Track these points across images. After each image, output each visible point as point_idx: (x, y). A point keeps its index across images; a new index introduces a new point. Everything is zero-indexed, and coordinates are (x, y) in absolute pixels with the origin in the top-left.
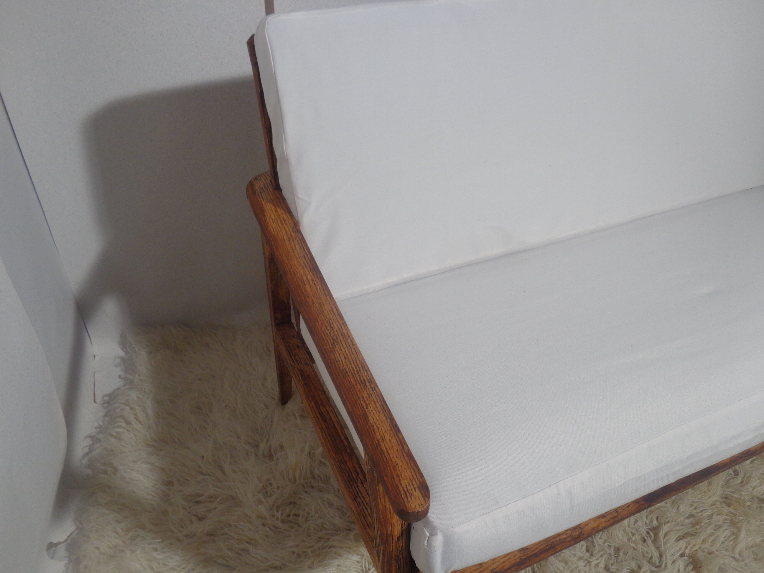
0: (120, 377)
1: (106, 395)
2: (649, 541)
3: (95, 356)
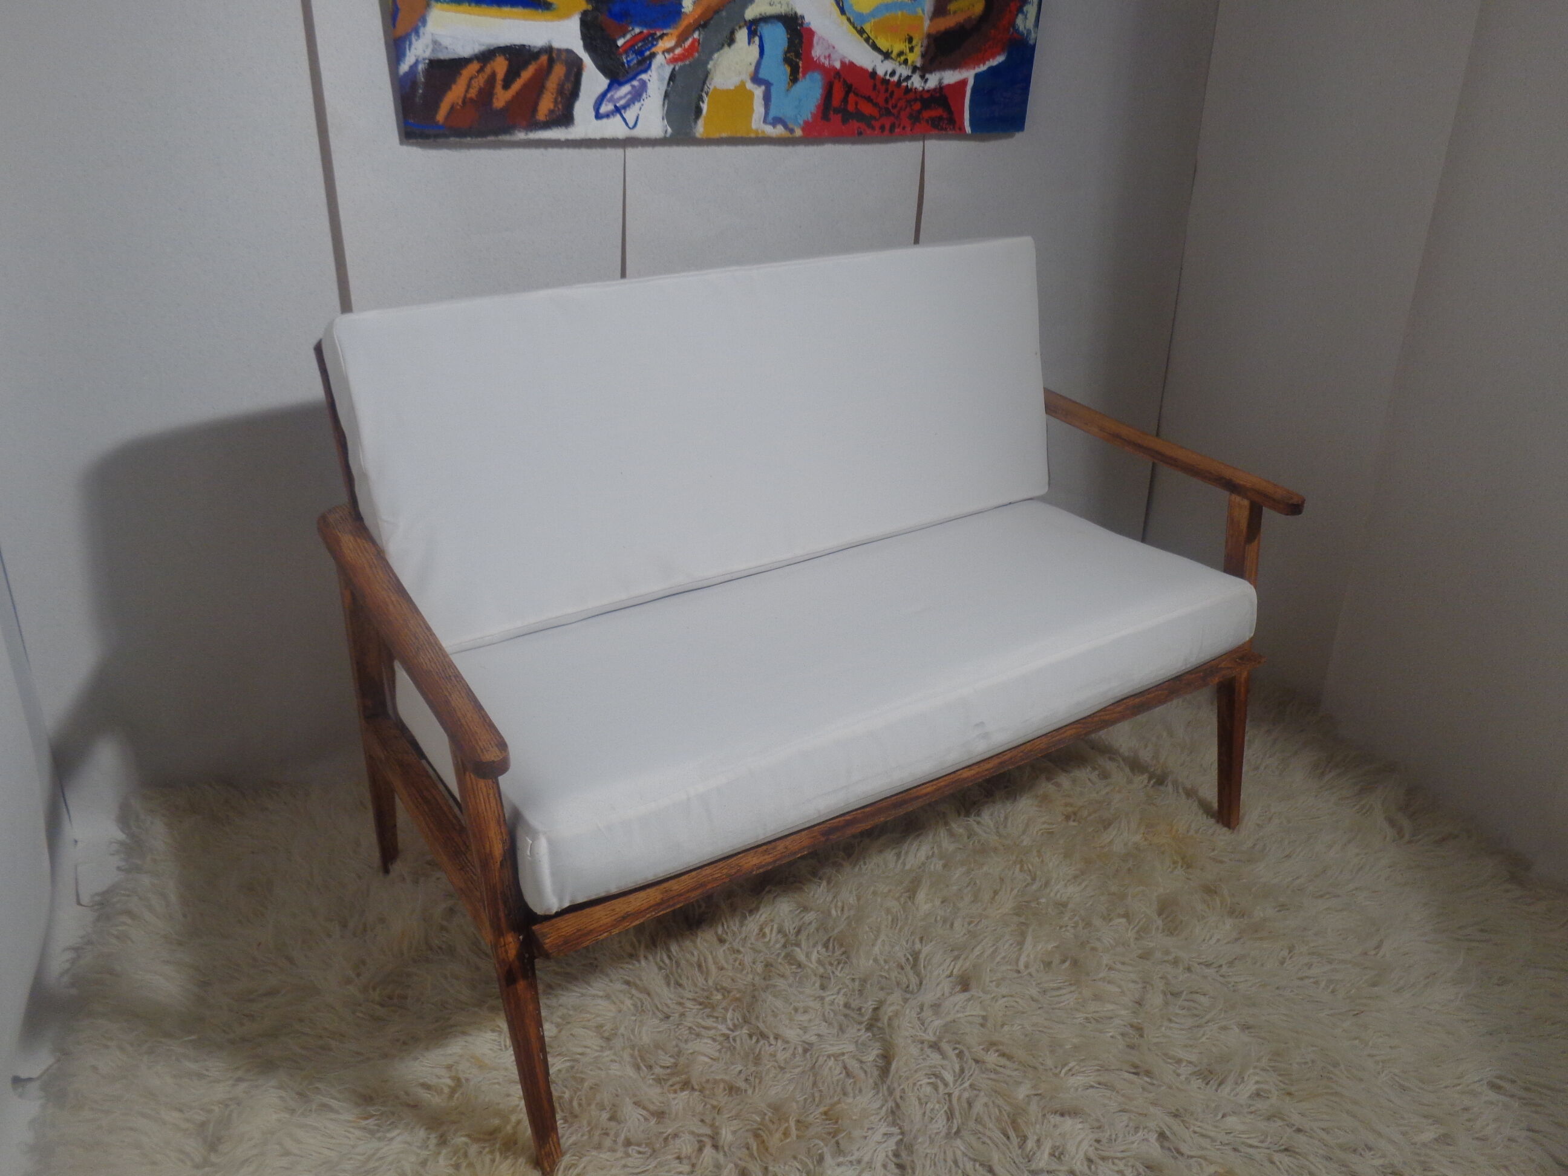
0: (119, 868)
1: (97, 894)
2: (908, 968)
3: (76, 841)
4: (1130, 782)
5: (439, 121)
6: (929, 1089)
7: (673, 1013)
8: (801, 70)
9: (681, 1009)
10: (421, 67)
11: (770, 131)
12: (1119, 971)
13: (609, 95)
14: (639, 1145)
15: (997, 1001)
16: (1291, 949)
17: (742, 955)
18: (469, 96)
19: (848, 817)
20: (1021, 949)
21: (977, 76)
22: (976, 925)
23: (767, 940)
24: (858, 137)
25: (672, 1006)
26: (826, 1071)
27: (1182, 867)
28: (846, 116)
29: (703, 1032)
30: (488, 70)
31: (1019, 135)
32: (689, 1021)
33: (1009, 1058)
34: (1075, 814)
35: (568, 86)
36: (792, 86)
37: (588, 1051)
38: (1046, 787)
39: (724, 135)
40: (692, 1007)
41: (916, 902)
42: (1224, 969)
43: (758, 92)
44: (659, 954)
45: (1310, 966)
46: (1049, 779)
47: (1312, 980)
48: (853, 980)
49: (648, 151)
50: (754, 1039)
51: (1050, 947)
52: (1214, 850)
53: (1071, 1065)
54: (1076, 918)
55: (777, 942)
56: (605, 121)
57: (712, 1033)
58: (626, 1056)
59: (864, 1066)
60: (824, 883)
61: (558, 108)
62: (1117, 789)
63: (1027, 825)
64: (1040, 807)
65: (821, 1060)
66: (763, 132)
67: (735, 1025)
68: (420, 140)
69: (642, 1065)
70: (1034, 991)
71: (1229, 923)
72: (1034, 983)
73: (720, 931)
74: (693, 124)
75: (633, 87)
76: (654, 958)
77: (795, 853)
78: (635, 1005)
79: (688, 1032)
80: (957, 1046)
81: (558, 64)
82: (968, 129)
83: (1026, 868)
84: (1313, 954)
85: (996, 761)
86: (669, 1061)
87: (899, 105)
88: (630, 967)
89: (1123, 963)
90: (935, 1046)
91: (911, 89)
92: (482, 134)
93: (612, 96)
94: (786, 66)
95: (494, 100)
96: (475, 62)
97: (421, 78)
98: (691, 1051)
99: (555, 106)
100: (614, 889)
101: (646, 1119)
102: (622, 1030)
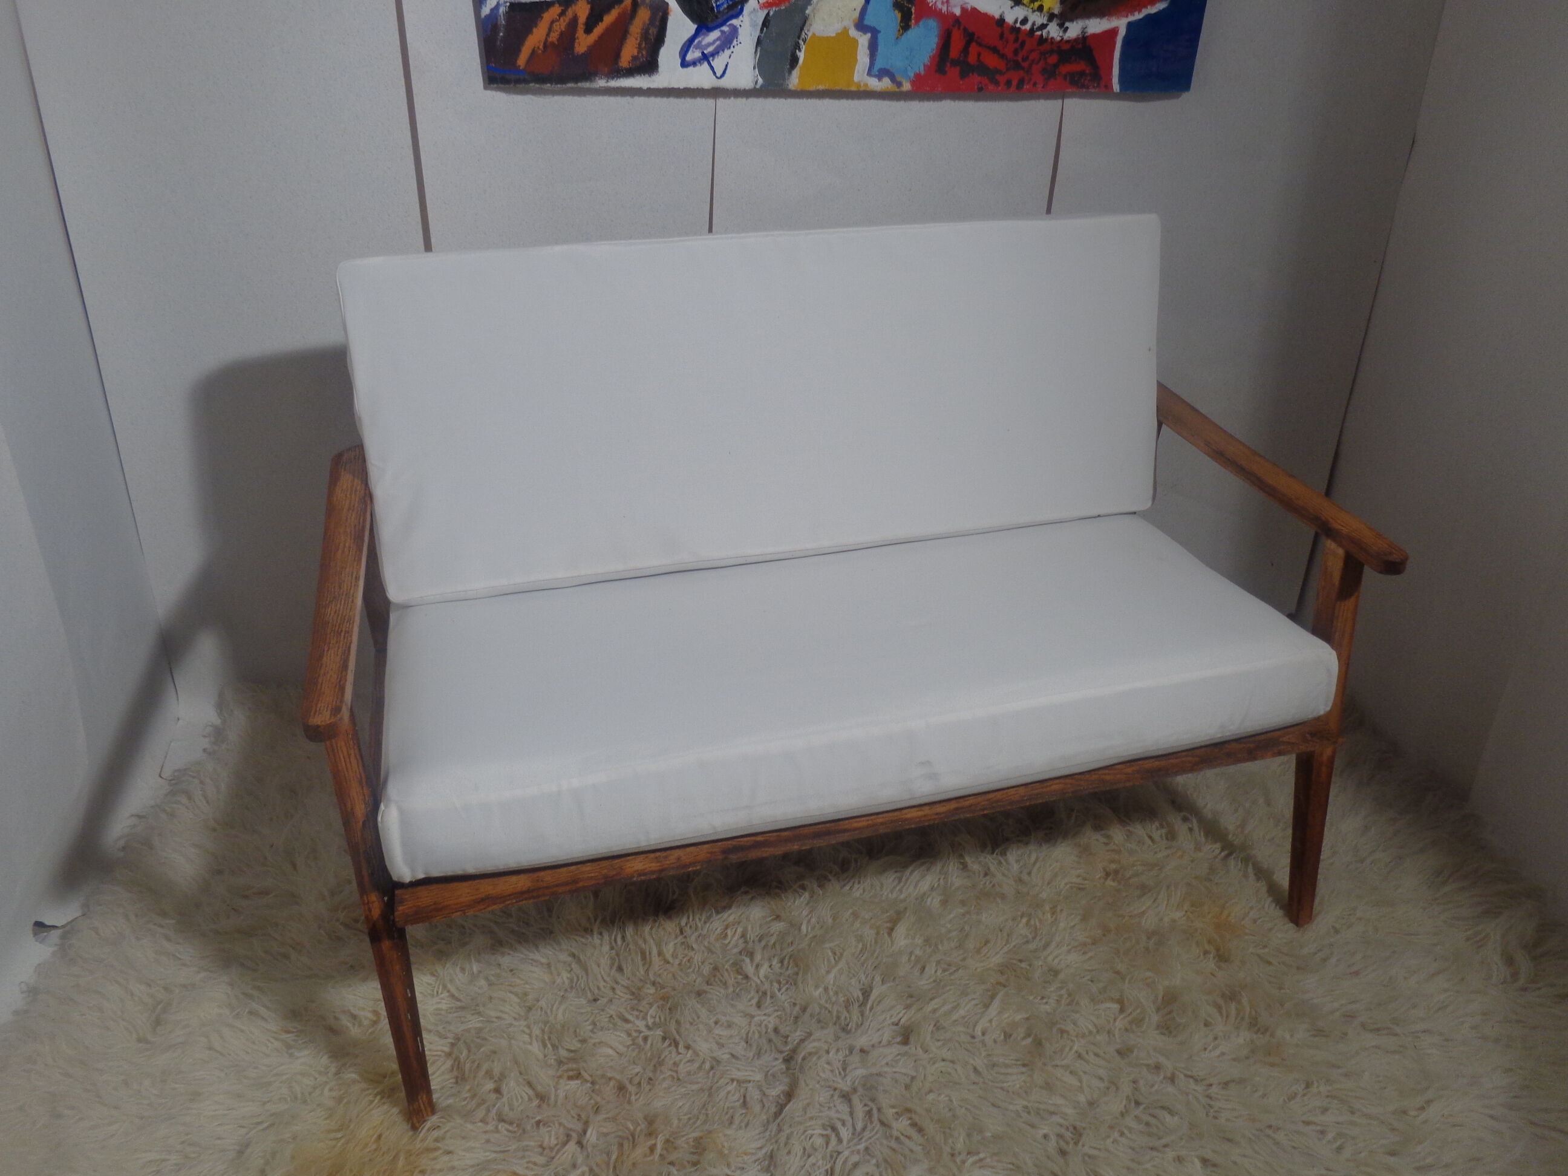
1: (175, 771)
2: (856, 1005)
3: (178, 719)
4: (1198, 848)
5: (519, 66)
6: (819, 1141)
7: (603, 997)
8: (913, 16)
9: (611, 994)
10: (502, 10)
11: (874, 84)
12: (1087, 1062)
13: (696, 41)
14: (511, 1124)
15: (934, 1063)
16: (1308, 1085)
17: (694, 952)
18: (550, 39)
19: (759, 838)
20: (984, 1012)
21: (1130, 25)
22: (951, 974)
23: (727, 942)
24: (979, 93)
25: (603, 989)
26: (722, 1094)
27: (1214, 958)
28: (966, 69)
29: (620, 1023)
30: (570, 13)
31: (1185, 96)
32: (612, 1010)
33: (920, 1130)
34: (1116, 872)
35: (653, 31)
36: (903, 34)
37: (503, 1016)
38: (1091, 838)
39: (821, 87)
40: (622, 994)
41: (894, 934)
42: (1214, 1089)
43: (864, 40)
44: (614, 933)
45: (1325, 1110)
46: (1097, 828)
47: (1319, 1128)
48: (795, 1004)
49: (741, 102)
50: (667, 1043)
51: (1019, 1017)
52: (1265, 947)
53: (982, 1155)
54: (1063, 992)
55: (736, 946)
56: (691, 68)
57: (629, 1026)
58: (536, 1031)
59: (765, 1100)
60: (807, 895)
61: (642, 55)
62: (1180, 853)
63: (1056, 875)
64: (1080, 857)
65: (722, 1081)
66: (866, 85)
67: (654, 1023)
68: (500, 85)
69: (547, 1042)
70: (979, 1063)
71: (1244, 1037)
72: (984, 1054)
73: (683, 922)
74: (787, 74)
75: (723, 32)
76: (610, 936)
77: (685, 866)
78: (571, 980)
79: (607, 1020)
80: (870, 1103)
81: (642, 7)
82: (1116, 87)
83: (1032, 922)
84: (1334, 1097)
85: (953, 805)
86: (575, 1045)
87: (1031, 58)
88: (583, 940)
89: (1096, 1055)
90: (846, 1097)
91: (1046, 39)
92: (562, 80)
93: (700, 42)
94: (896, 12)
95: (576, 45)
96: (557, 5)
97: (502, 21)
98: (597, 1041)
99: (638, 53)
100: (471, 870)
101: (530, 1099)
102: (542, 1003)
